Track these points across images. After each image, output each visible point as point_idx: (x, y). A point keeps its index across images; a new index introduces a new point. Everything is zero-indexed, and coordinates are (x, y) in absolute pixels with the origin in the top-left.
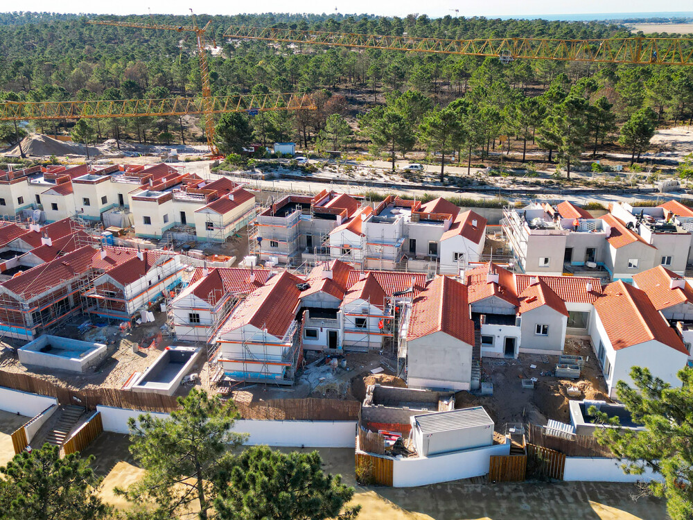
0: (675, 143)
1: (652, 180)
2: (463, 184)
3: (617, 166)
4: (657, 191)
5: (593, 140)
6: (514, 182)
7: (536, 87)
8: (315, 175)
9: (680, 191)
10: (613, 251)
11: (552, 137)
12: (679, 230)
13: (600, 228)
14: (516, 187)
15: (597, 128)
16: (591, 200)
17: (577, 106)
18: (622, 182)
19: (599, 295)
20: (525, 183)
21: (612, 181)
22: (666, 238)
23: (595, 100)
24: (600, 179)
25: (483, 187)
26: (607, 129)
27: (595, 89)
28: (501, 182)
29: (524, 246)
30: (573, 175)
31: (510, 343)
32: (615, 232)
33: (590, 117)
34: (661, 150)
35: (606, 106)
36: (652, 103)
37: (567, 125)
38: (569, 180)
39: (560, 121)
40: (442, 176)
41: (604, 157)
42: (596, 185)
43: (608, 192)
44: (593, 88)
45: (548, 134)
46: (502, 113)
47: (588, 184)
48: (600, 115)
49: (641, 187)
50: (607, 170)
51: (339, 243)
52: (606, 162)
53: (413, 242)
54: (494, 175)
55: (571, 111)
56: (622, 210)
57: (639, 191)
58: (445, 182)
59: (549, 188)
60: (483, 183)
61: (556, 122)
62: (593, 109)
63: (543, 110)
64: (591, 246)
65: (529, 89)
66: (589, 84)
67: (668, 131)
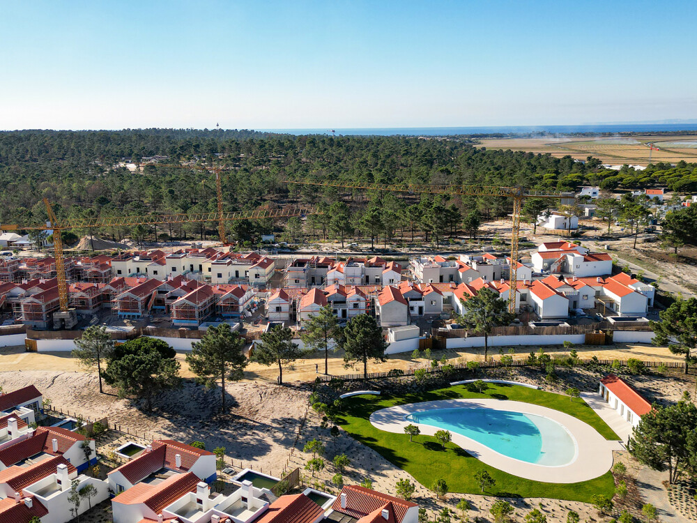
0: (496, 230)
1: (480, 247)
2: (385, 252)
3: (462, 241)
4: (482, 251)
5: (449, 229)
6: (410, 250)
7: (410, 197)
8: (298, 251)
9: (493, 251)
10: (461, 274)
11: (428, 225)
12: (489, 263)
13: (455, 266)
14: (412, 252)
15: (451, 222)
16: (451, 256)
17: (439, 210)
18: (466, 248)
19: (455, 289)
20: (416, 250)
21: (460, 248)
22: (483, 267)
23: (449, 206)
24: (455, 247)
25: (395, 253)
26: (456, 222)
27: (449, 199)
28: (403, 250)
29: (421, 274)
30: (440, 246)
31: (421, 309)
32: (461, 267)
33: (446, 216)
34: (488, 234)
35: (455, 209)
36: (484, 207)
37: (435, 219)
38: (438, 248)
39: (431, 217)
40: (372, 248)
41: (456, 238)
42: (453, 250)
43: (459, 253)
44: (447, 198)
45: (426, 224)
46: (398, 214)
47: (448, 250)
48: (452, 214)
49: (474, 250)
50: (458, 243)
51: (333, 278)
52: (457, 240)
53: (367, 277)
54: (398, 247)
55: (436, 212)
56: (464, 259)
57: (473, 252)
58: (373, 251)
59: (429, 252)
60: (395, 251)
61: (429, 218)
62: (447, 211)
63: (421, 212)
64: (451, 273)
65: (406, 199)
66: (445, 196)
67: (493, 223)
